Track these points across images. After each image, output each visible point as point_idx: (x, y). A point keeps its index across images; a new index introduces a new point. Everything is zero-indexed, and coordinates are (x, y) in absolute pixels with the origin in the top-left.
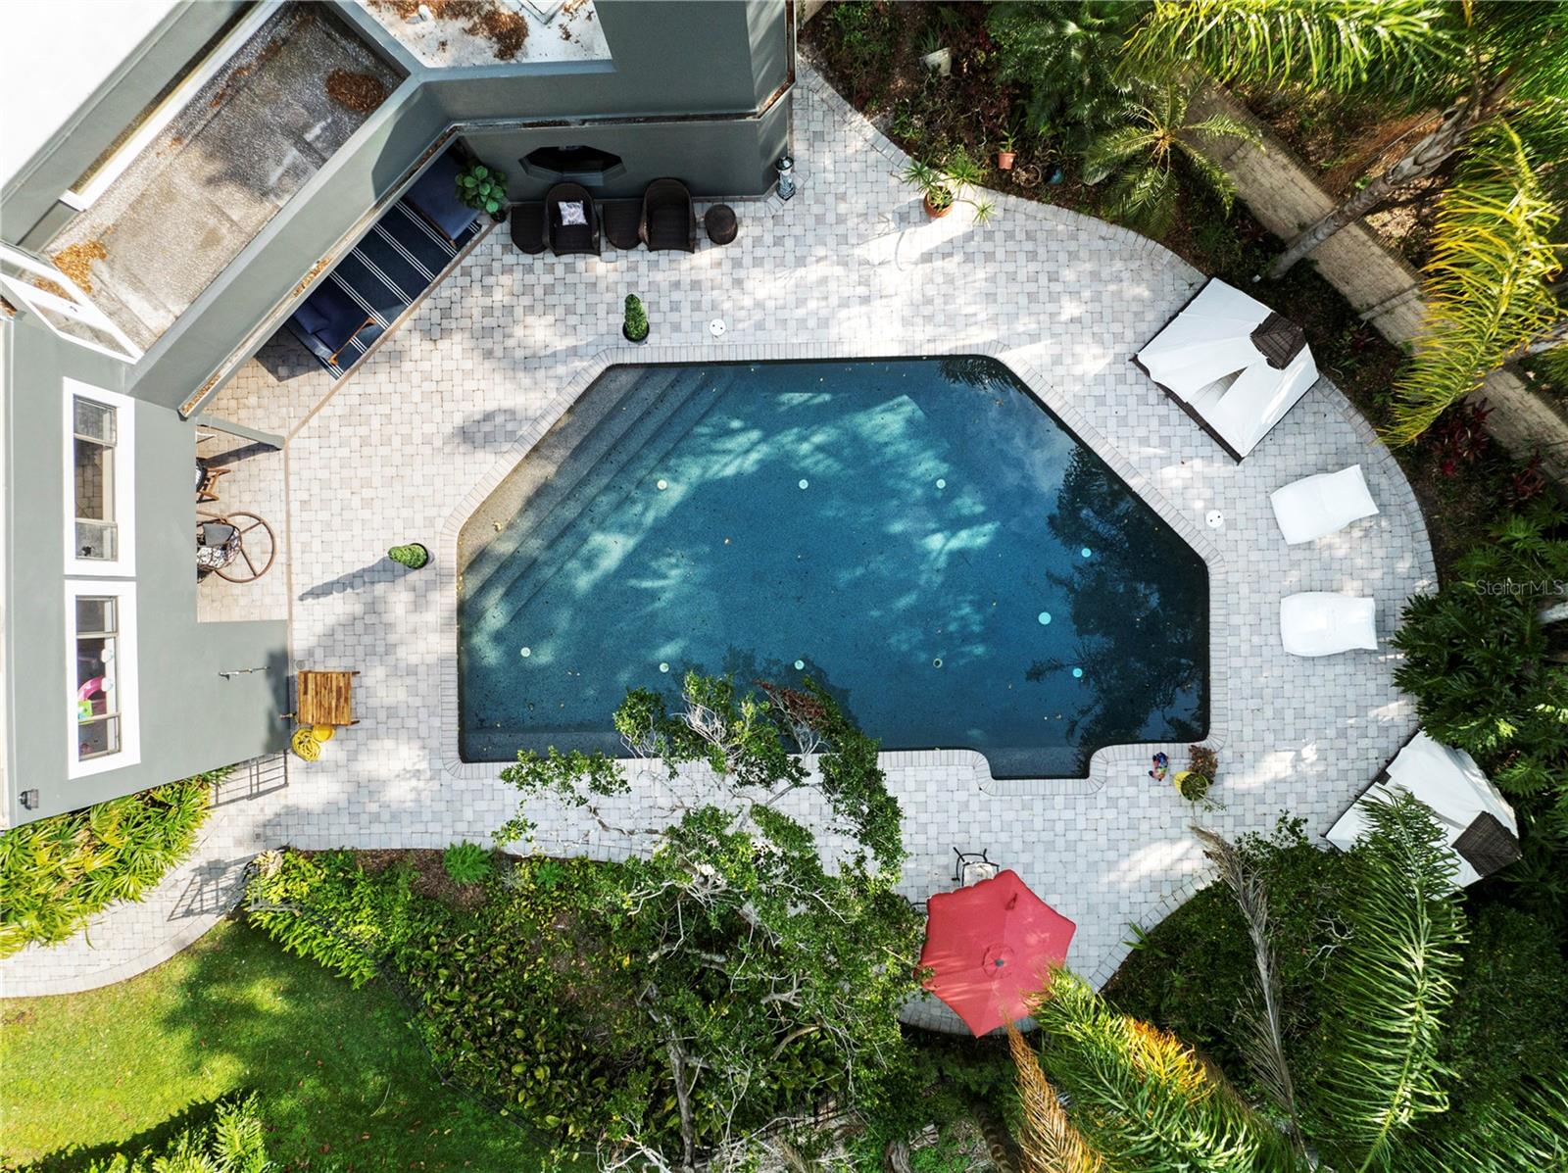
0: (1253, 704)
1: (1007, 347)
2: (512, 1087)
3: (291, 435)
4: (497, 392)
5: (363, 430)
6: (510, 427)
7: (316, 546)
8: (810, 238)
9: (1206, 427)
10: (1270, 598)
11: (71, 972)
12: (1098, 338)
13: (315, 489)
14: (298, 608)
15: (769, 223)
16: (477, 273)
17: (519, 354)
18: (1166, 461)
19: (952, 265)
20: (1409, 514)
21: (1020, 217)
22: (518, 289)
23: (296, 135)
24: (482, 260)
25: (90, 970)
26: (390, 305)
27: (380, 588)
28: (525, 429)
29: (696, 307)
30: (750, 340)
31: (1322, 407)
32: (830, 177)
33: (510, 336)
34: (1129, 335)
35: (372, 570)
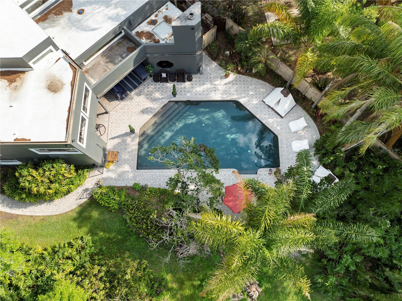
0: (288, 161)
1: (240, 99)
2: (143, 231)
3: (111, 111)
4: (149, 104)
5: (124, 111)
6: (151, 110)
7: (113, 130)
8: (205, 81)
9: (276, 112)
10: (290, 142)
11: (55, 210)
12: (256, 97)
13: (114, 120)
14: (109, 141)
15: (198, 78)
16: (146, 85)
17: (153, 98)
18: (269, 118)
19: (230, 85)
20: (315, 128)
21: (242, 78)
22: (153, 88)
23: (121, 56)
24: (147, 83)
25: (59, 210)
26: (131, 90)
27: (124, 138)
28: (153, 111)
29: (185, 91)
30: (194, 97)
31: (297, 109)
32: (209, 71)
33: (152, 95)
34: (262, 97)
35: (123, 134)
